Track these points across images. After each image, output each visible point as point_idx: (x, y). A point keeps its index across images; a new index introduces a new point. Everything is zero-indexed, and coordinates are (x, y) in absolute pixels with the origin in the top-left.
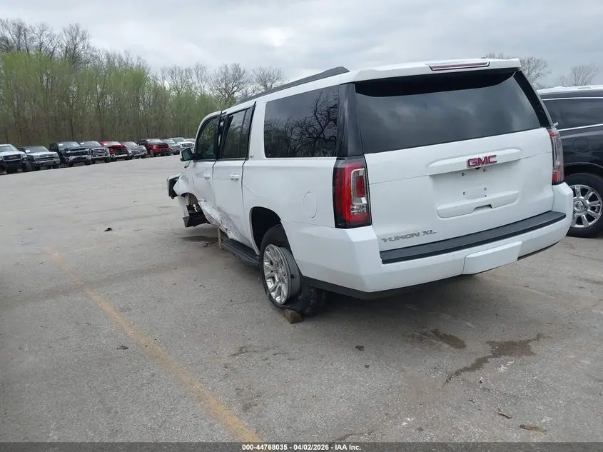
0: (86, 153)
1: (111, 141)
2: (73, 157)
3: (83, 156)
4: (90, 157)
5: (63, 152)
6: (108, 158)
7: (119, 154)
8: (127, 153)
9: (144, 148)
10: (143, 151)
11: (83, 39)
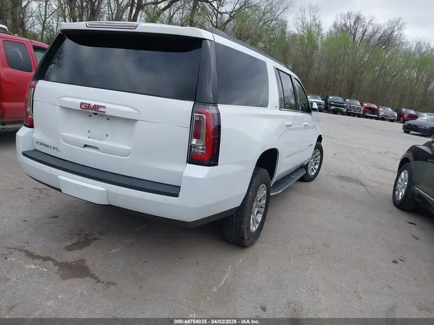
0: (344, 107)
1: (371, 102)
2: (333, 107)
3: (341, 108)
4: (345, 110)
5: (329, 103)
6: (360, 114)
7: (371, 113)
8: (378, 114)
9: (396, 115)
10: (394, 116)
11: (400, 29)
